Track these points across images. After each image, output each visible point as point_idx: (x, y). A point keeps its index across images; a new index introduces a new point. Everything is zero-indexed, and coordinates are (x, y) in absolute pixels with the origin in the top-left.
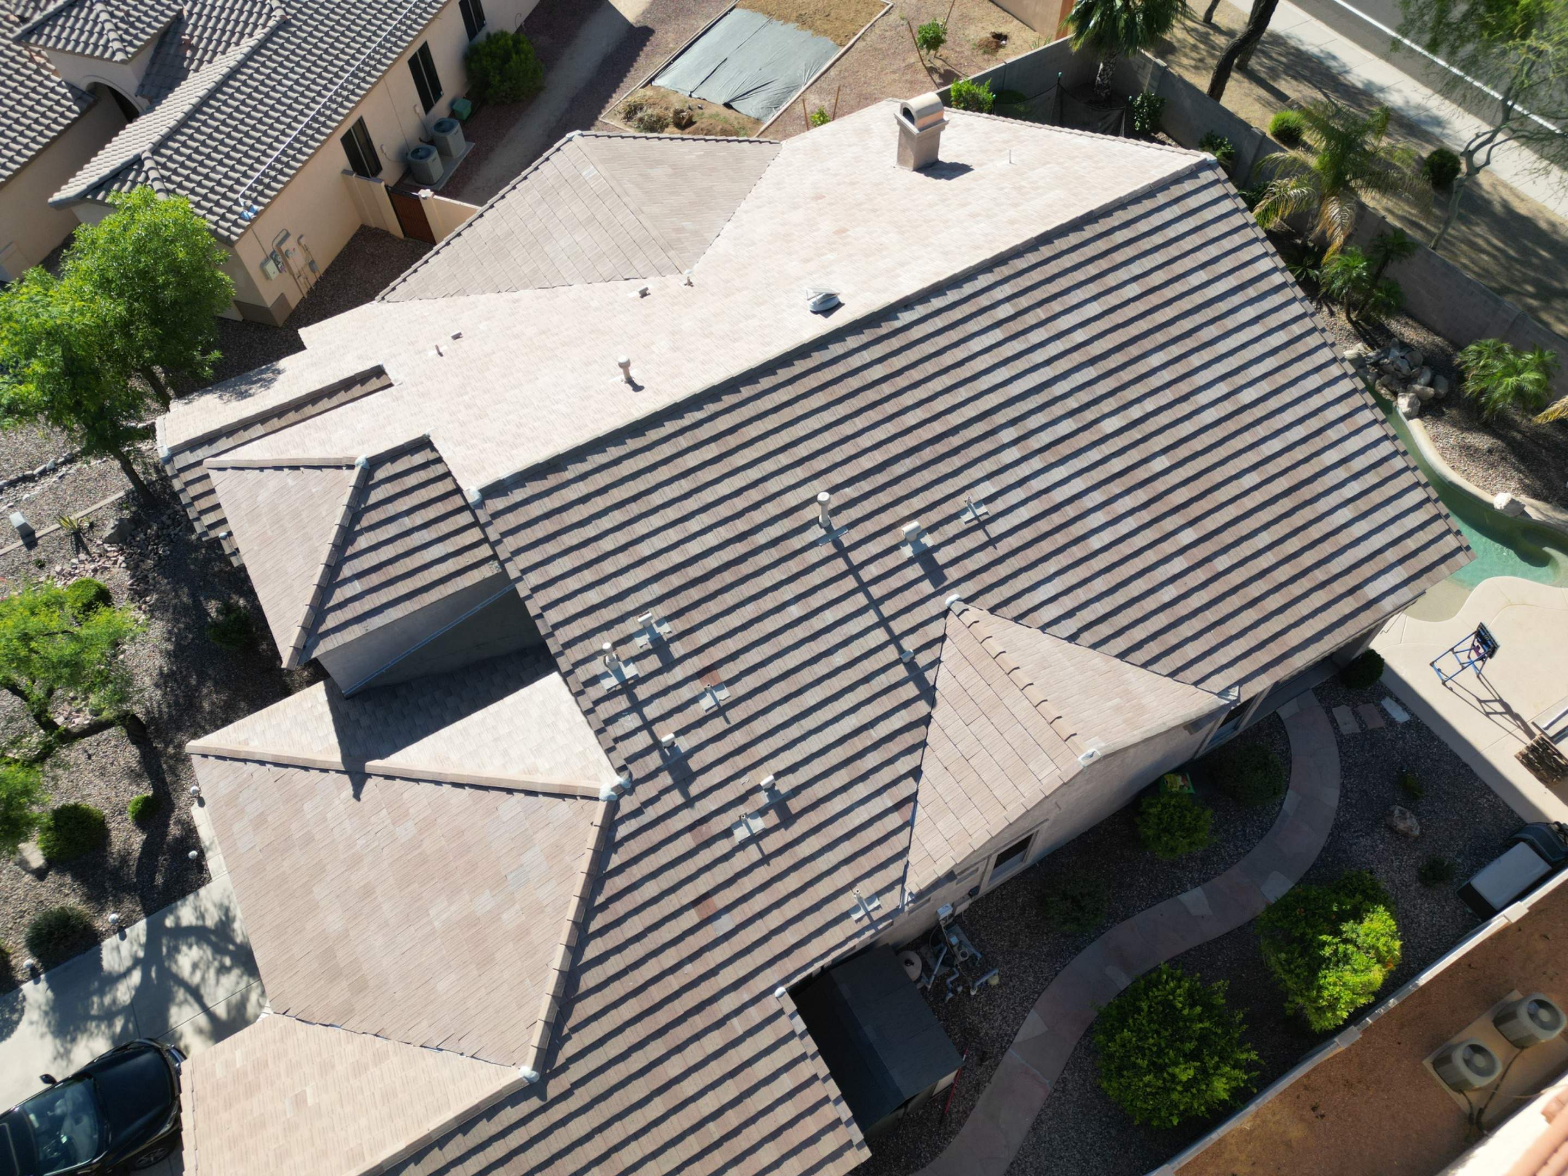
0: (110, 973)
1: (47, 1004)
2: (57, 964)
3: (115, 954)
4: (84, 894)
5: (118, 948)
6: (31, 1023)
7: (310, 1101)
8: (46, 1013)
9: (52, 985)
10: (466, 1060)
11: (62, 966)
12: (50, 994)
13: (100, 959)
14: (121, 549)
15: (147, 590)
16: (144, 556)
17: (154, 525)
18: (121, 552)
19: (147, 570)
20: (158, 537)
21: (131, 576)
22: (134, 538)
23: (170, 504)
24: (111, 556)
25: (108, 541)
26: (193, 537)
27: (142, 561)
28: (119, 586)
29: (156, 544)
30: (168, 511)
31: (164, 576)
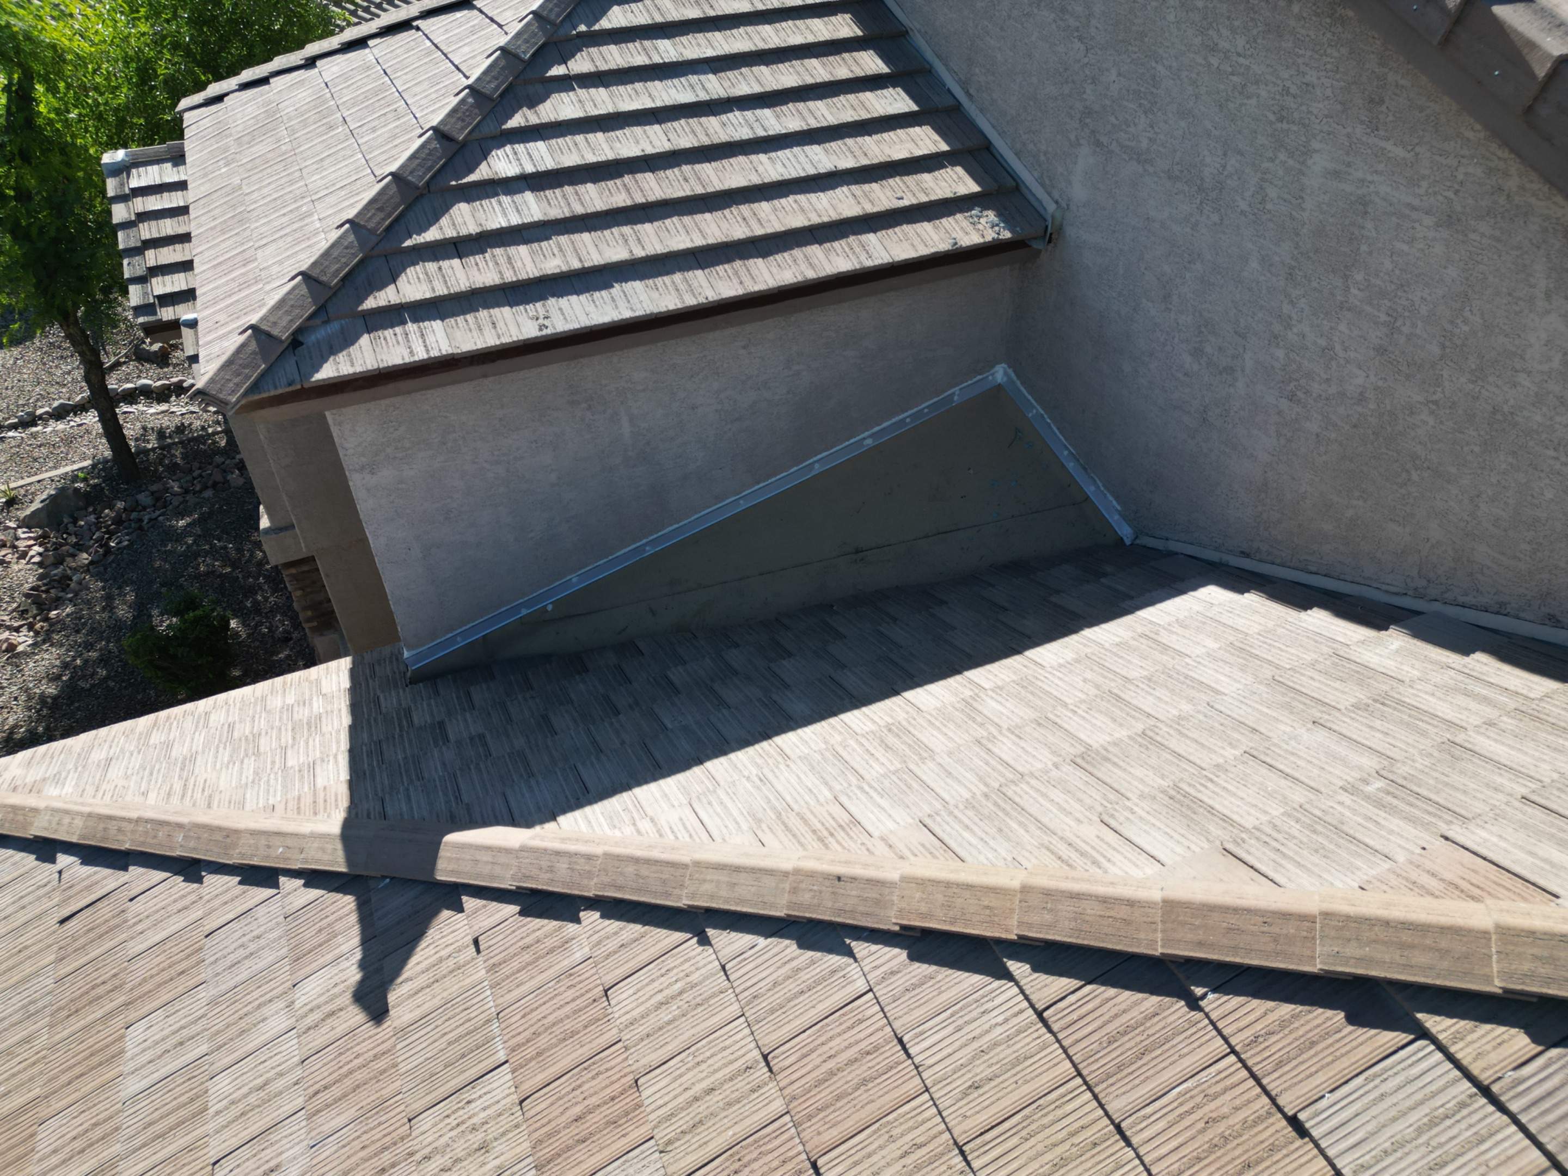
14: (45, 536)
15: (58, 599)
16: (80, 547)
17: (120, 505)
18: (41, 540)
19: (75, 570)
20: (118, 521)
21: (41, 578)
22: (75, 521)
23: (160, 478)
24: (22, 545)
25: (27, 523)
26: (181, 523)
27: (73, 556)
28: (10, 588)
29: (111, 534)
30: (154, 488)
31: (99, 576)
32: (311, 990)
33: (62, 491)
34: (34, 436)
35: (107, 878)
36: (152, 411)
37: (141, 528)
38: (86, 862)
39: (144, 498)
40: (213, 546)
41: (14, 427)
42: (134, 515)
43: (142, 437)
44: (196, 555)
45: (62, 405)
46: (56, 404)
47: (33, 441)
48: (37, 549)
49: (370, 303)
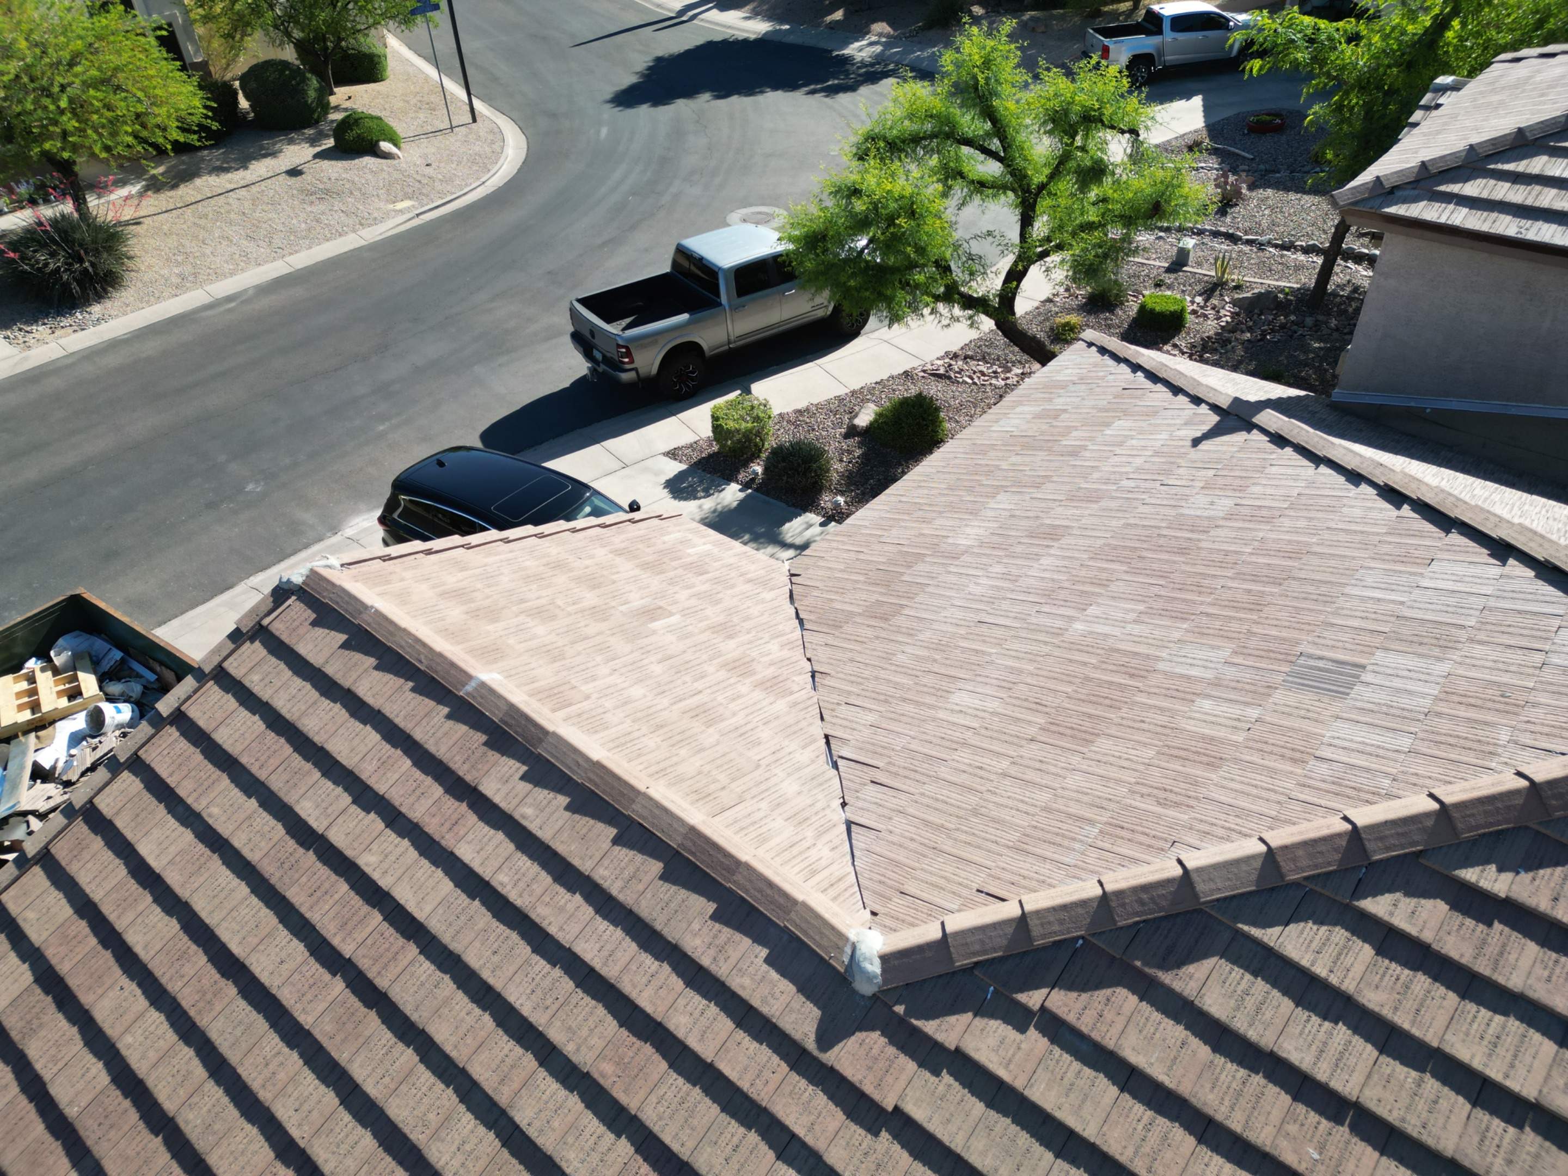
0: (780, 534)
1: (724, 507)
2: (767, 494)
3: (804, 526)
4: (850, 472)
5: (810, 526)
6: (700, 507)
7: (656, 625)
8: (715, 511)
9: (742, 503)
10: (839, 816)
11: (767, 499)
12: (735, 504)
13: (790, 520)
14: (1237, 314)
15: (1216, 350)
16: (1250, 329)
17: (1293, 318)
18: (1234, 315)
19: (1237, 339)
20: (1283, 327)
21: (1217, 334)
22: (1260, 315)
23: (1329, 315)
24: (1222, 312)
25: (1234, 303)
26: (1317, 345)
27: (1243, 332)
28: (1198, 331)
29: (1273, 331)
30: (1321, 318)
31: (1246, 350)
32: (1182, 433)
33: (1268, 293)
34: (1282, 256)
35: (1148, 384)
36: (1365, 273)
37: (1291, 337)
38: (1146, 377)
39: (1309, 321)
40: (1321, 365)
41: (1276, 246)
42: (1295, 327)
43: (1342, 287)
44: (1306, 365)
45: (1314, 245)
46: (1311, 242)
47: (1279, 259)
48: (1229, 319)
49: (1443, 188)
